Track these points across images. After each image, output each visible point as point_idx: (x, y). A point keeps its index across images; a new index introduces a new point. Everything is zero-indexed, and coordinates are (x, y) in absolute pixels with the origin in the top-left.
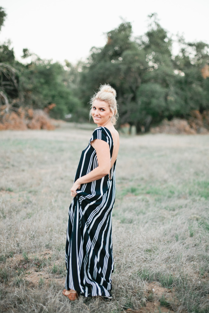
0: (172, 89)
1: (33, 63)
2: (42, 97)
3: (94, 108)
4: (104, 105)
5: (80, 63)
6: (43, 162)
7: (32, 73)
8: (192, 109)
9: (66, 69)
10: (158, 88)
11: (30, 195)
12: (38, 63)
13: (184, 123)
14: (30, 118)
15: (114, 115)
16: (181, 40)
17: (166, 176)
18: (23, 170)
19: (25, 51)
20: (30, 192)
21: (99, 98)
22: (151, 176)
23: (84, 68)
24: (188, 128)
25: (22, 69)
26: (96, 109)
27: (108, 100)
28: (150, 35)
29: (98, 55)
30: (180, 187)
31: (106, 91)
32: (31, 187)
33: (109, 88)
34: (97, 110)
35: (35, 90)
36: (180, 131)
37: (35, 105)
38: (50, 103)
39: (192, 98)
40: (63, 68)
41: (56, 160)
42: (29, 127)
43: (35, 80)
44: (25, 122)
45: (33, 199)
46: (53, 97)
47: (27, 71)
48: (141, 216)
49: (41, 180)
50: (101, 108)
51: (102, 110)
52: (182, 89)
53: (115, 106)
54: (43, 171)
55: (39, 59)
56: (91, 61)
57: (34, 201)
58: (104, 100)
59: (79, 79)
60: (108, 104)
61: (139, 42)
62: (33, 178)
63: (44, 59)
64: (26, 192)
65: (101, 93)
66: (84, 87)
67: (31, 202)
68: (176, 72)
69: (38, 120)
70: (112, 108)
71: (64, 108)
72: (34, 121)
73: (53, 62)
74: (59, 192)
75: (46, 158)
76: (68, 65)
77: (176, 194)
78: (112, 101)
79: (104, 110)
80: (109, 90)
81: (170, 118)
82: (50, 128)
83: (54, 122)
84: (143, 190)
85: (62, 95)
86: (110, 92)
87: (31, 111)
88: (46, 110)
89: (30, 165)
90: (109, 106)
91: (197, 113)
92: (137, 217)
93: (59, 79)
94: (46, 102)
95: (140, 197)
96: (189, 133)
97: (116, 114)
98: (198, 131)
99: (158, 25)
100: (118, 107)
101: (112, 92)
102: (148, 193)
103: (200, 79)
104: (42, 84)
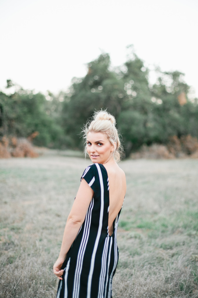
0: (151, 116)
1: (17, 94)
2: (25, 126)
3: (89, 144)
4: (100, 137)
5: (61, 93)
6: (26, 193)
7: (15, 102)
8: (170, 135)
9: (48, 98)
10: (137, 115)
11: (12, 233)
12: (21, 93)
13: (162, 149)
14: (14, 146)
15: (117, 148)
16: (158, 69)
17: (156, 207)
18: (6, 203)
19: (8, 81)
20: (13, 229)
21: (93, 129)
22: (139, 207)
23: (66, 97)
24: (166, 153)
25: (6, 100)
26: (91, 144)
27: (105, 130)
28: (128, 65)
29: (79, 84)
30: (173, 220)
31: (101, 119)
32: (14, 222)
33: (104, 115)
34: (93, 145)
35: (18, 119)
36: (159, 157)
37: (19, 134)
38: (33, 132)
39: (170, 125)
40: (45, 98)
41: (40, 190)
42: (13, 155)
43: (18, 110)
44: (9, 150)
45: (15, 238)
46: (36, 125)
47: (10, 101)
48: (136, 258)
49: (24, 214)
50: (97, 142)
51: (99, 145)
52: (160, 116)
53: (116, 137)
54: (26, 203)
55: (22, 89)
56: (73, 91)
57: (16, 242)
58: (100, 131)
59: (61, 108)
60: (107, 136)
61: (117, 71)
62: (15, 212)
63: (27, 90)
64: (7, 229)
65: (95, 123)
66: (66, 116)
67: (13, 243)
68: (153, 100)
69: (22, 148)
70: (112, 140)
71: (47, 136)
72: (17, 150)
73: (35, 93)
74: (43, 229)
75: (30, 188)
76: (50, 95)
77: (170, 228)
78: (111, 131)
79: (101, 144)
80: (105, 117)
81: (149, 144)
82: (33, 156)
83: (37, 150)
84: (133, 223)
85: (45, 124)
86: (107, 119)
87: (15, 140)
88: (30, 138)
89: (13, 196)
90: (108, 138)
91: (175, 138)
92: (131, 259)
93: (41, 108)
94: (29, 131)
95: (132, 233)
96: (168, 158)
97: (119, 147)
98: (177, 156)
99: (136, 56)
100: (120, 137)
101: (110, 119)
102: (140, 227)
103: (177, 105)
104: (25, 114)
